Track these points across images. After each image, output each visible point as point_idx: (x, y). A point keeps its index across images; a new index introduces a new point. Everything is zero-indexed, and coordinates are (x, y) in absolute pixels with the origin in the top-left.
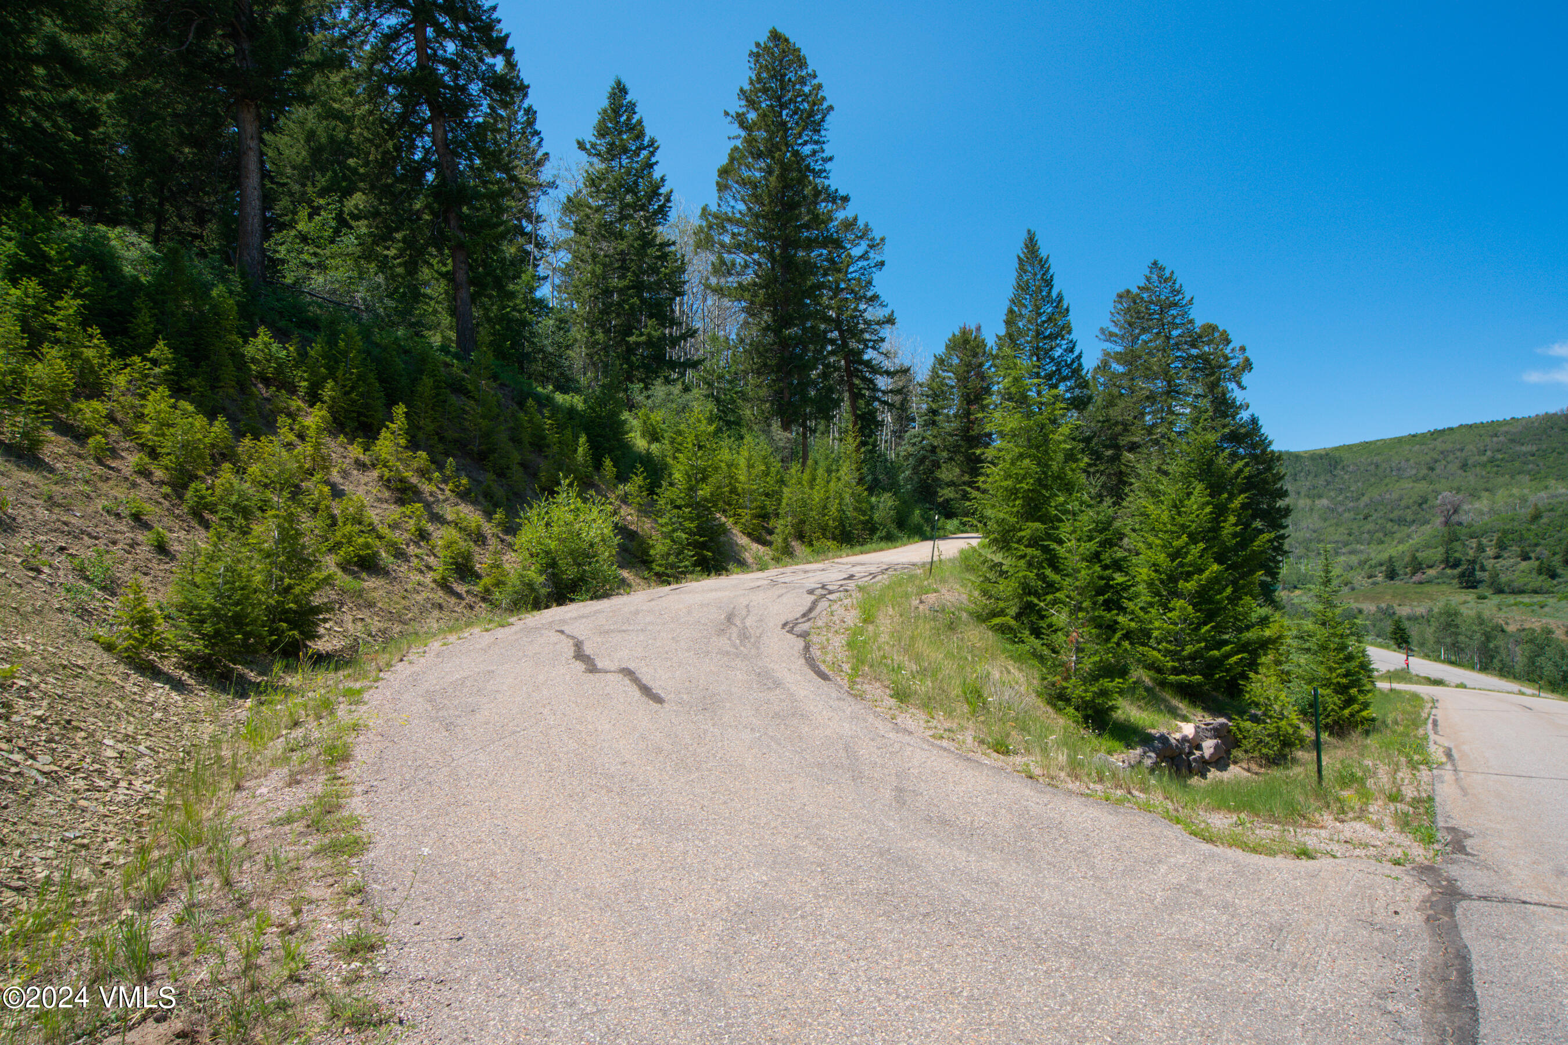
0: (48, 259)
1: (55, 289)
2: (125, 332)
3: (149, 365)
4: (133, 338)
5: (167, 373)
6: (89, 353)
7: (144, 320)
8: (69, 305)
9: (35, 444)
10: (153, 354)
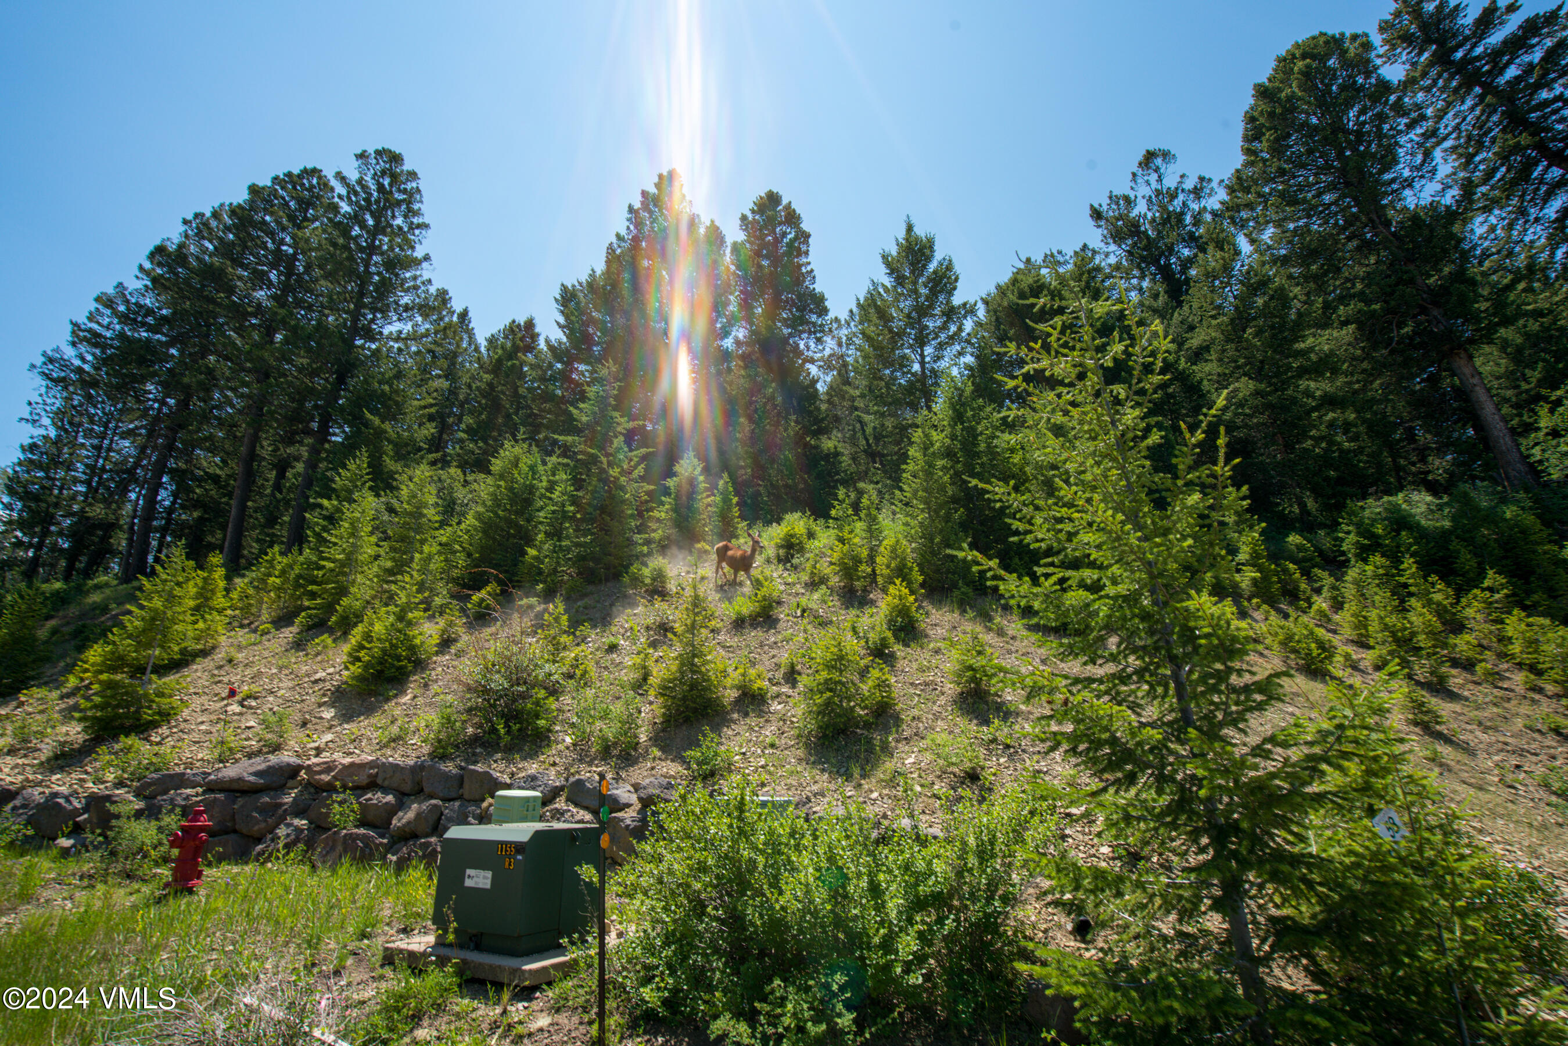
0: (1378, 537)
1: (1395, 558)
2: (1454, 572)
3: (1488, 594)
4: (1463, 575)
5: (1507, 596)
6: (1438, 597)
7: (1466, 559)
8: (1409, 564)
9: (1442, 679)
10: (1486, 583)
